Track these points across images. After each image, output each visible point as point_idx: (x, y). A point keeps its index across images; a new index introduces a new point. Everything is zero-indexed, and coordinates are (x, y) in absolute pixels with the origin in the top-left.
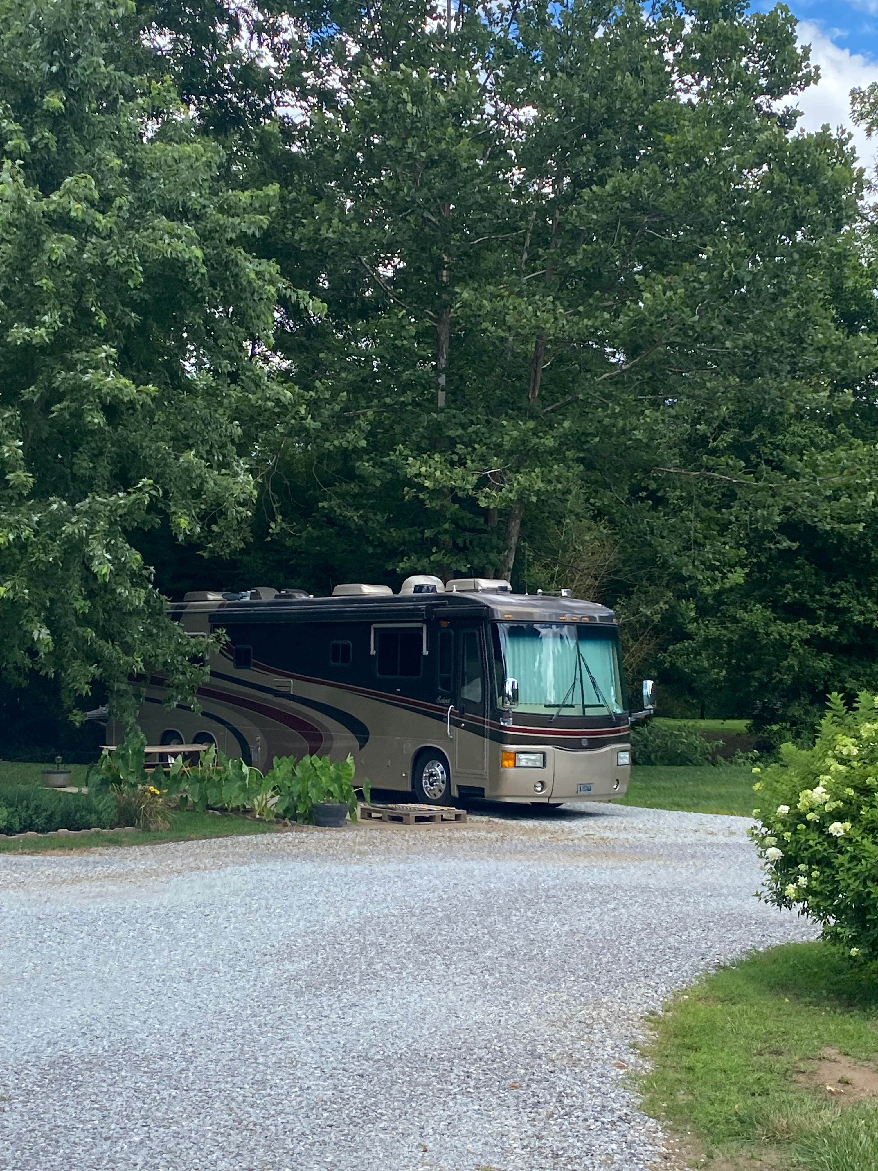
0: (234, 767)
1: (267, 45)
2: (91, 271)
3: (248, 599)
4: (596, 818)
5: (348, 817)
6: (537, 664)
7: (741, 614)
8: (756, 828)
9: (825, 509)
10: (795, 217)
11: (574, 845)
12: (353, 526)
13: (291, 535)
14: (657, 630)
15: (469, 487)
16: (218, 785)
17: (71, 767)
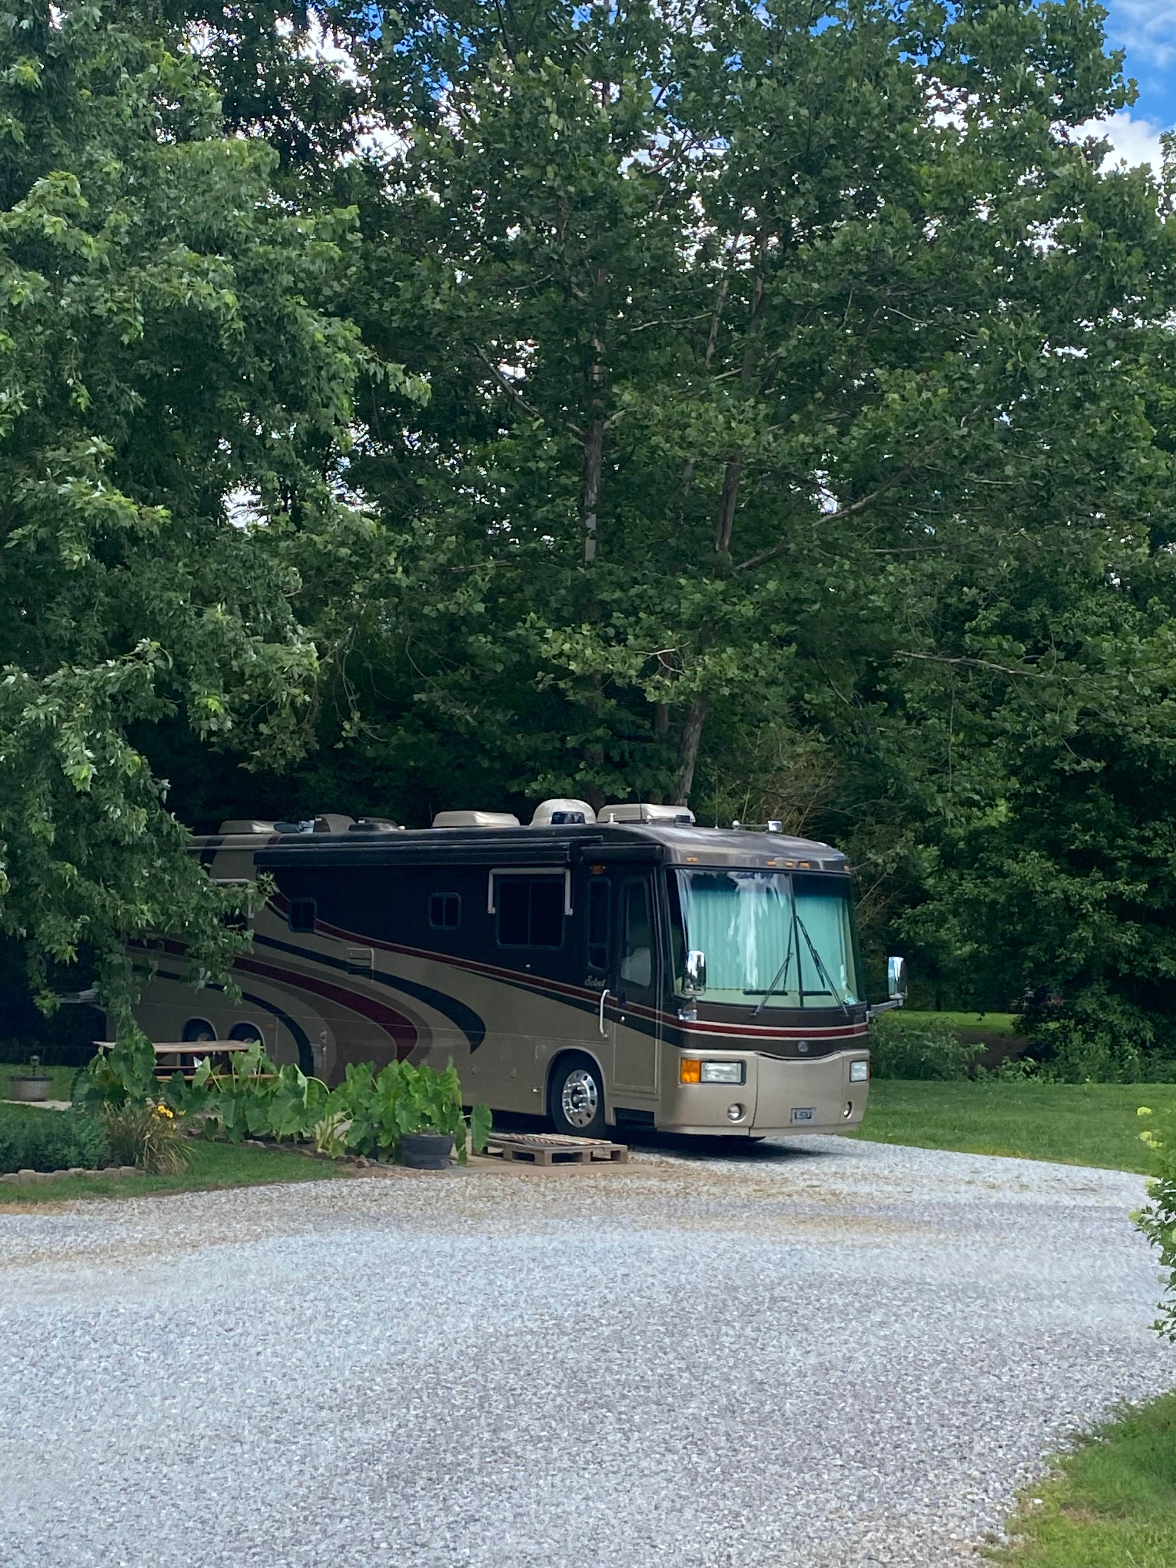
0: (287, 1076)
1: (346, 47)
2: (72, 326)
3: (310, 831)
4: (817, 1159)
5: (454, 1153)
6: (731, 932)
7: (1010, 865)
8: (1149, 1210)
9: (1140, 715)
10: (1111, 286)
11: (795, 1205)
12: (462, 730)
13: (372, 742)
14: (887, 887)
15: (632, 673)
16: (262, 1103)
17: (54, 1071)
